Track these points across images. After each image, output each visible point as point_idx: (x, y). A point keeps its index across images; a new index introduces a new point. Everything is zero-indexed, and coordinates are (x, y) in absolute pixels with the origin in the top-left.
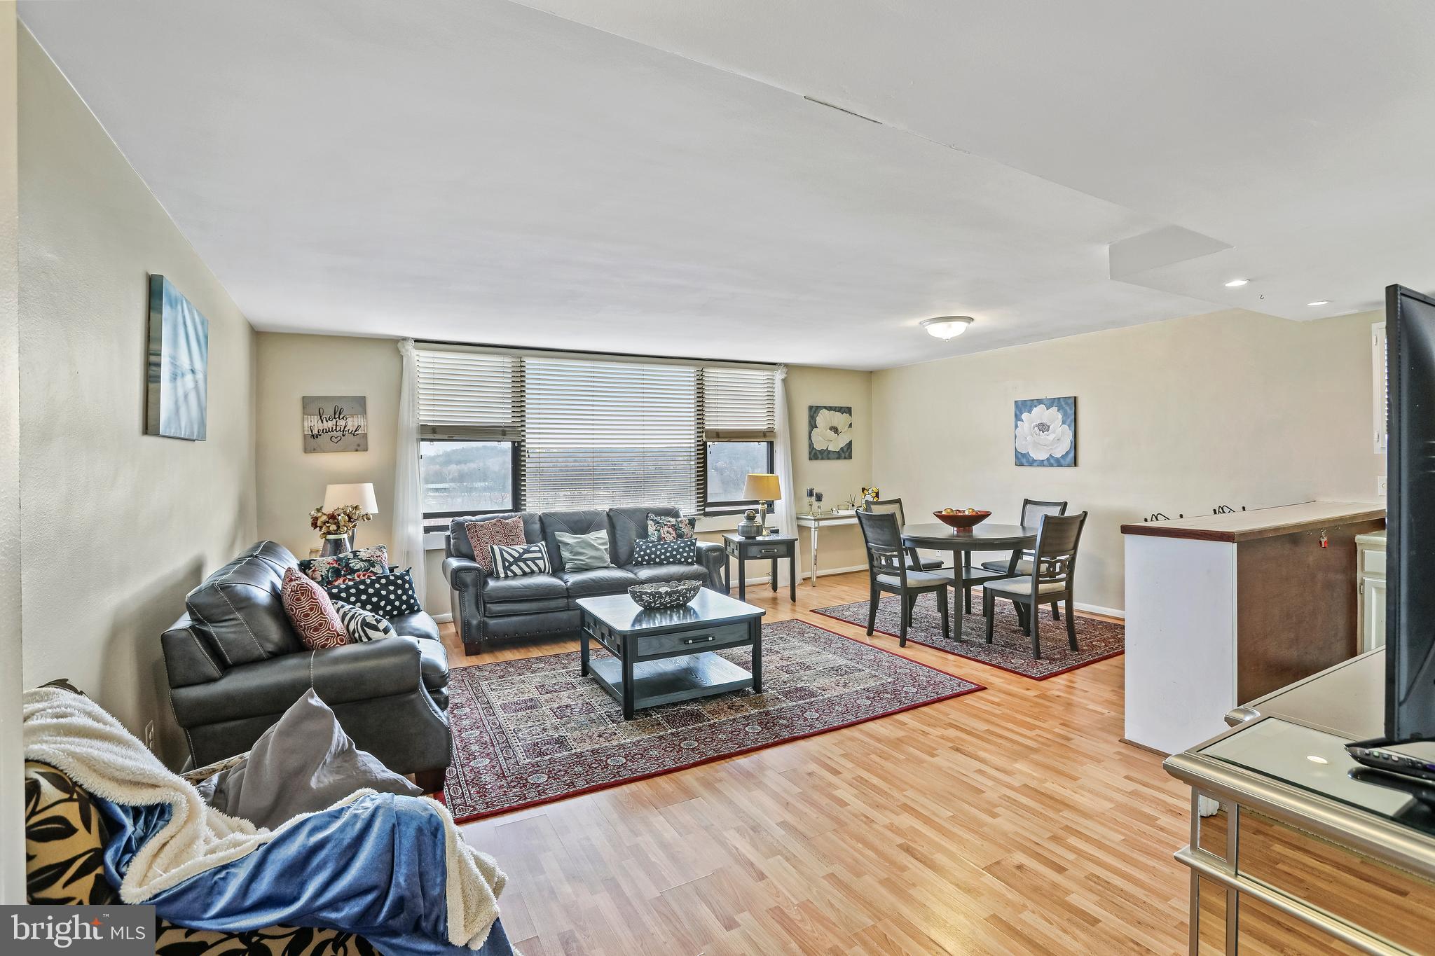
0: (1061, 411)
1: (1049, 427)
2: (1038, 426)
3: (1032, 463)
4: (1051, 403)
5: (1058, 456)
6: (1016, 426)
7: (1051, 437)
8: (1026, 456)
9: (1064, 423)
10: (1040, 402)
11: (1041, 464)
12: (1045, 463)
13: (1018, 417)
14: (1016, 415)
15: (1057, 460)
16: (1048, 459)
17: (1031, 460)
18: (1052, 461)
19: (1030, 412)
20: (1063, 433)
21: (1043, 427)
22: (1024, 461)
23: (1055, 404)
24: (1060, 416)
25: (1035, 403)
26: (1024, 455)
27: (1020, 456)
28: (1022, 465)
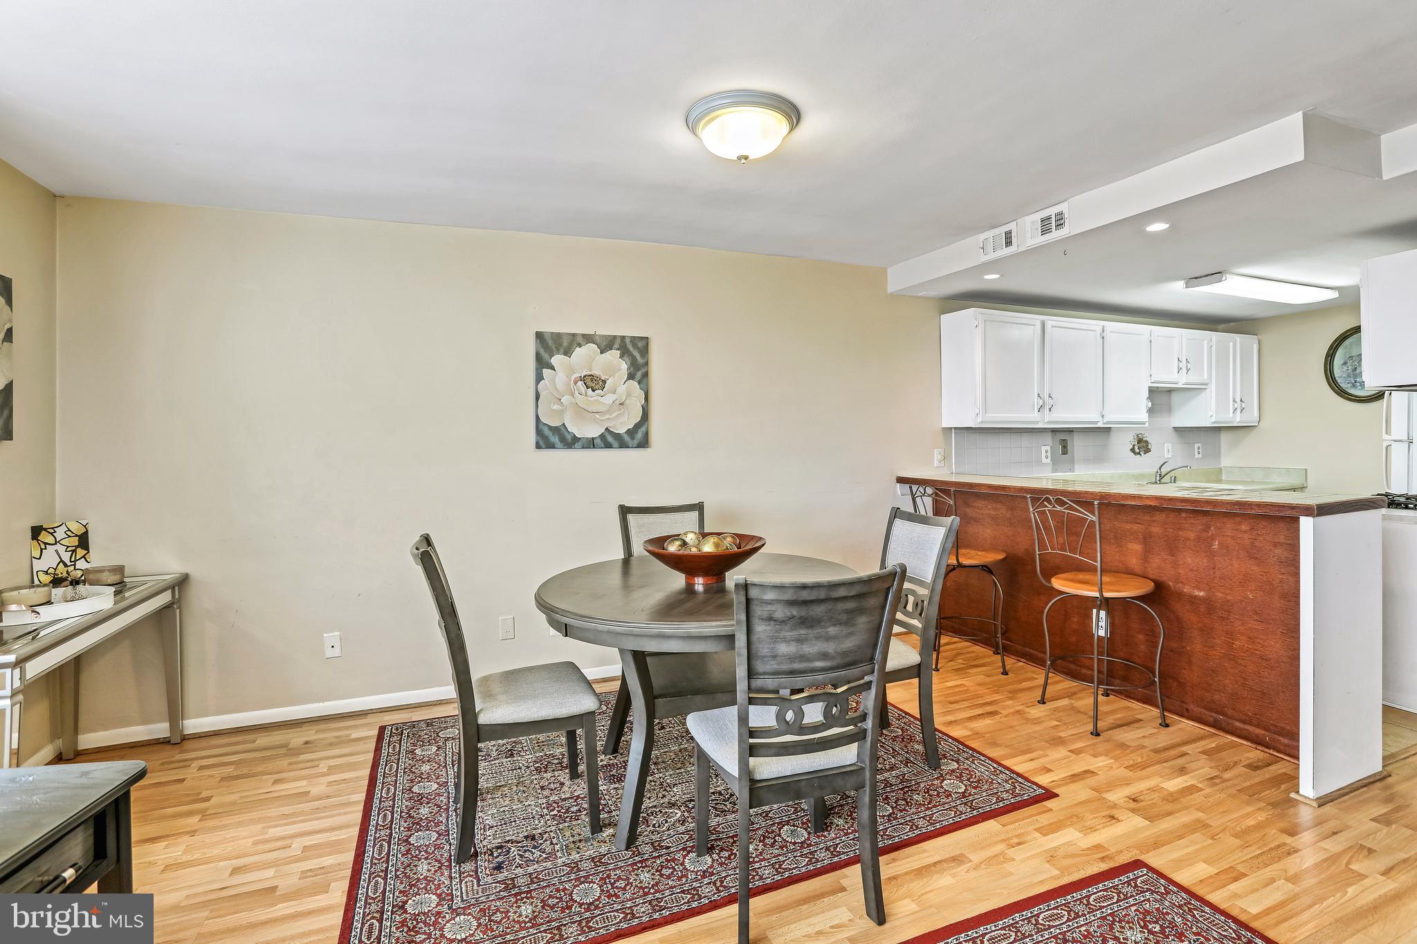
0: (625, 358)
1: (604, 382)
2: (583, 379)
3: (571, 442)
4: (607, 344)
5: (622, 430)
6: (539, 378)
7: (609, 399)
8: (559, 431)
9: (631, 377)
10: (589, 339)
11: (591, 444)
12: (598, 442)
13: (542, 363)
14: (539, 358)
15: (617, 436)
16: (602, 436)
17: (569, 437)
18: (610, 439)
19: (568, 353)
20: (629, 395)
21: (593, 382)
22: (555, 439)
23: (616, 346)
24: (624, 366)
25: (580, 339)
26: (555, 430)
27: (546, 431)
28: (551, 446)
